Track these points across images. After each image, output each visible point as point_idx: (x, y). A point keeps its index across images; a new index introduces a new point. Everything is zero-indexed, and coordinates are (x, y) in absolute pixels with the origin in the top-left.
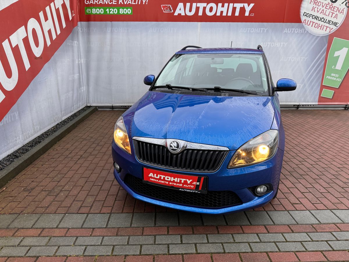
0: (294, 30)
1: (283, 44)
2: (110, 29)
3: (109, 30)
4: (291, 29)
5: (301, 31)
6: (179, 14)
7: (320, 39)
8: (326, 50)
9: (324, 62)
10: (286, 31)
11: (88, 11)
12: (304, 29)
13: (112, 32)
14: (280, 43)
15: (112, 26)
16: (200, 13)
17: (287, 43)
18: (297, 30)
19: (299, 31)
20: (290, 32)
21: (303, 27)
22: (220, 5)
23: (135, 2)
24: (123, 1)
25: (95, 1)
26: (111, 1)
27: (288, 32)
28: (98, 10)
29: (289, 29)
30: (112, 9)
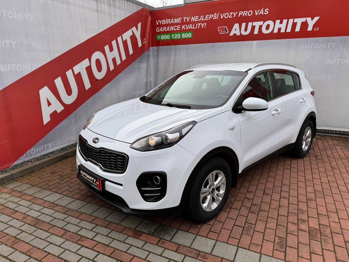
2: (174, 51)
3: (173, 53)
6: (235, 35)
11: (158, 37)
13: (175, 54)
15: (176, 49)
16: (256, 32)
22: (278, 22)
23: (195, 26)
24: (185, 27)
25: (164, 29)
26: (176, 28)
28: (165, 36)
30: (176, 35)
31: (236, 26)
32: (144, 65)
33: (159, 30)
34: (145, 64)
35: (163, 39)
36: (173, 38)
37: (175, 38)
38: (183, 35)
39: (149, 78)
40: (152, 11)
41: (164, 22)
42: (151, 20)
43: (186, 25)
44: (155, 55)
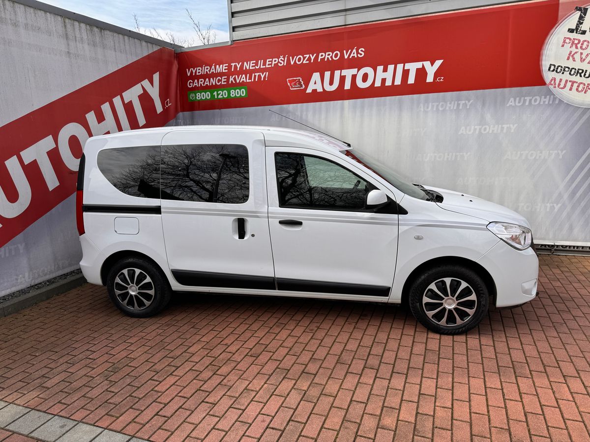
0: (530, 100)
1: (507, 127)
2: (219, 119)
3: (217, 122)
4: (523, 98)
5: (545, 100)
6: (314, 91)
10: (511, 102)
11: (192, 96)
12: (552, 96)
14: (500, 126)
15: (221, 116)
16: (347, 86)
17: (516, 125)
18: (536, 100)
19: (542, 101)
20: (520, 104)
21: (550, 93)
22: (380, 68)
23: (250, 78)
24: (235, 79)
25: (200, 83)
26: (219, 81)
27: (517, 104)
28: (203, 95)
29: (518, 99)
30: (221, 92)
31: (316, 76)
33: (192, 84)
35: (200, 98)
36: (216, 97)
37: (220, 97)
38: (231, 92)
40: (179, 53)
41: (199, 71)
42: (178, 69)
43: (236, 76)
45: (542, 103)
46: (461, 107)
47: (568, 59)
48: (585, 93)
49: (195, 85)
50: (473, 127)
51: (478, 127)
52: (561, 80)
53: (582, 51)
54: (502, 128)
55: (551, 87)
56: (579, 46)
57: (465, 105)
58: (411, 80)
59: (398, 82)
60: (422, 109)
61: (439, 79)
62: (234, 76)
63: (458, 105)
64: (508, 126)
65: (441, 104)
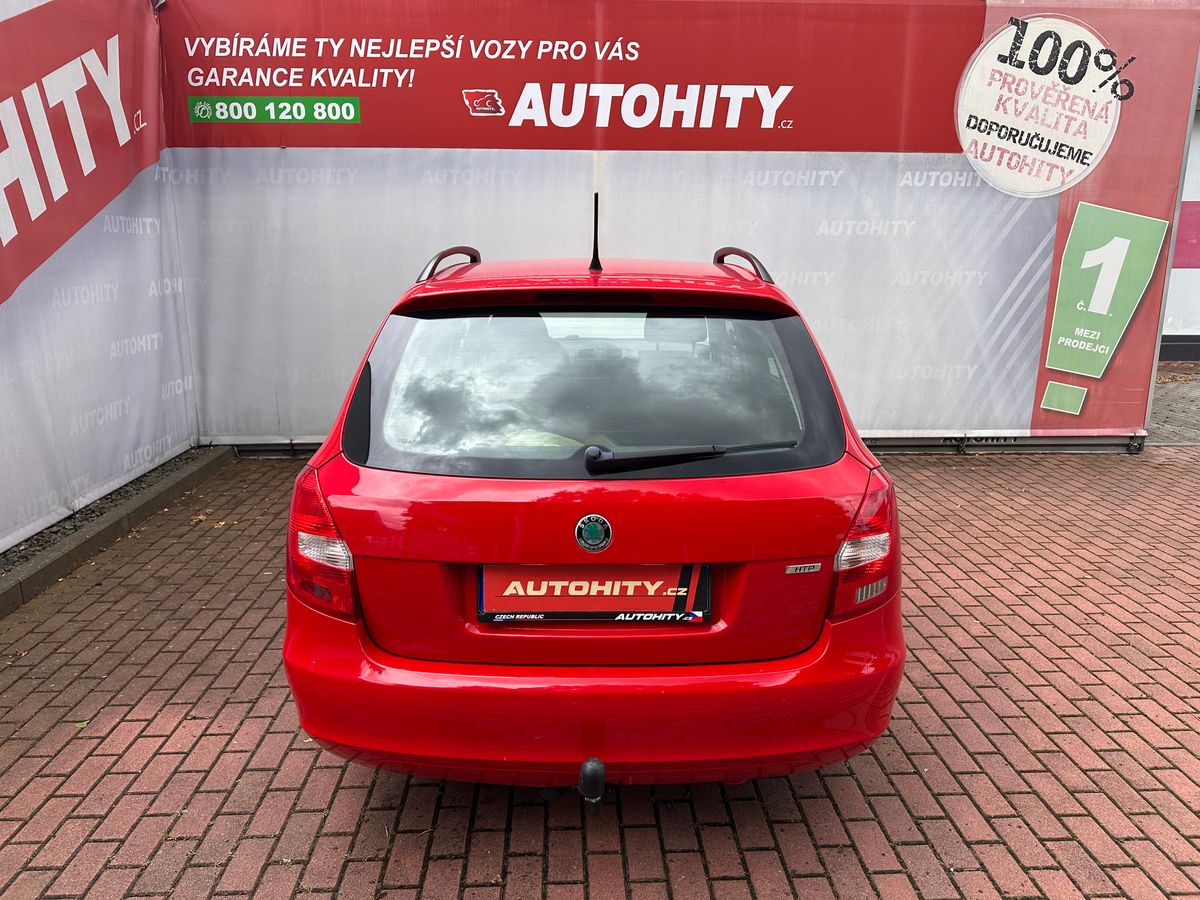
0: (938, 178)
1: (900, 226)
2: (280, 172)
4: (925, 173)
5: (960, 179)
6: (528, 123)
7: (1030, 206)
8: (1053, 244)
9: (1047, 287)
10: (905, 180)
11: (200, 110)
12: (971, 174)
13: (287, 184)
14: (888, 223)
15: (287, 164)
16: (603, 120)
17: (913, 223)
18: (947, 177)
19: (955, 180)
20: (921, 185)
21: (967, 167)
22: (671, 90)
23: (368, 78)
24: (326, 76)
25: (225, 77)
26: (281, 77)
27: (917, 184)
28: (235, 107)
29: (918, 173)
30: (288, 105)
31: (532, 91)
32: (144, 224)
33: (201, 78)
34: (148, 221)
35: (225, 116)
36: (273, 117)
37: (283, 116)
38: (316, 106)
39: (167, 280)
41: (222, 46)
42: (161, 35)
43: (330, 71)
44: (188, 181)
45: (955, 184)
46: (822, 184)
47: (997, 109)
48: (1020, 171)
49: (209, 80)
50: (842, 223)
51: (850, 223)
52: (985, 145)
53: (1018, 98)
54: (891, 227)
55: (971, 157)
56: (1013, 87)
57: (829, 179)
58: (733, 120)
59: (707, 122)
60: (752, 182)
61: (784, 125)
62: (323, 70)
63: (818, 177)
64: (901, 223)
65: (786, 175)
